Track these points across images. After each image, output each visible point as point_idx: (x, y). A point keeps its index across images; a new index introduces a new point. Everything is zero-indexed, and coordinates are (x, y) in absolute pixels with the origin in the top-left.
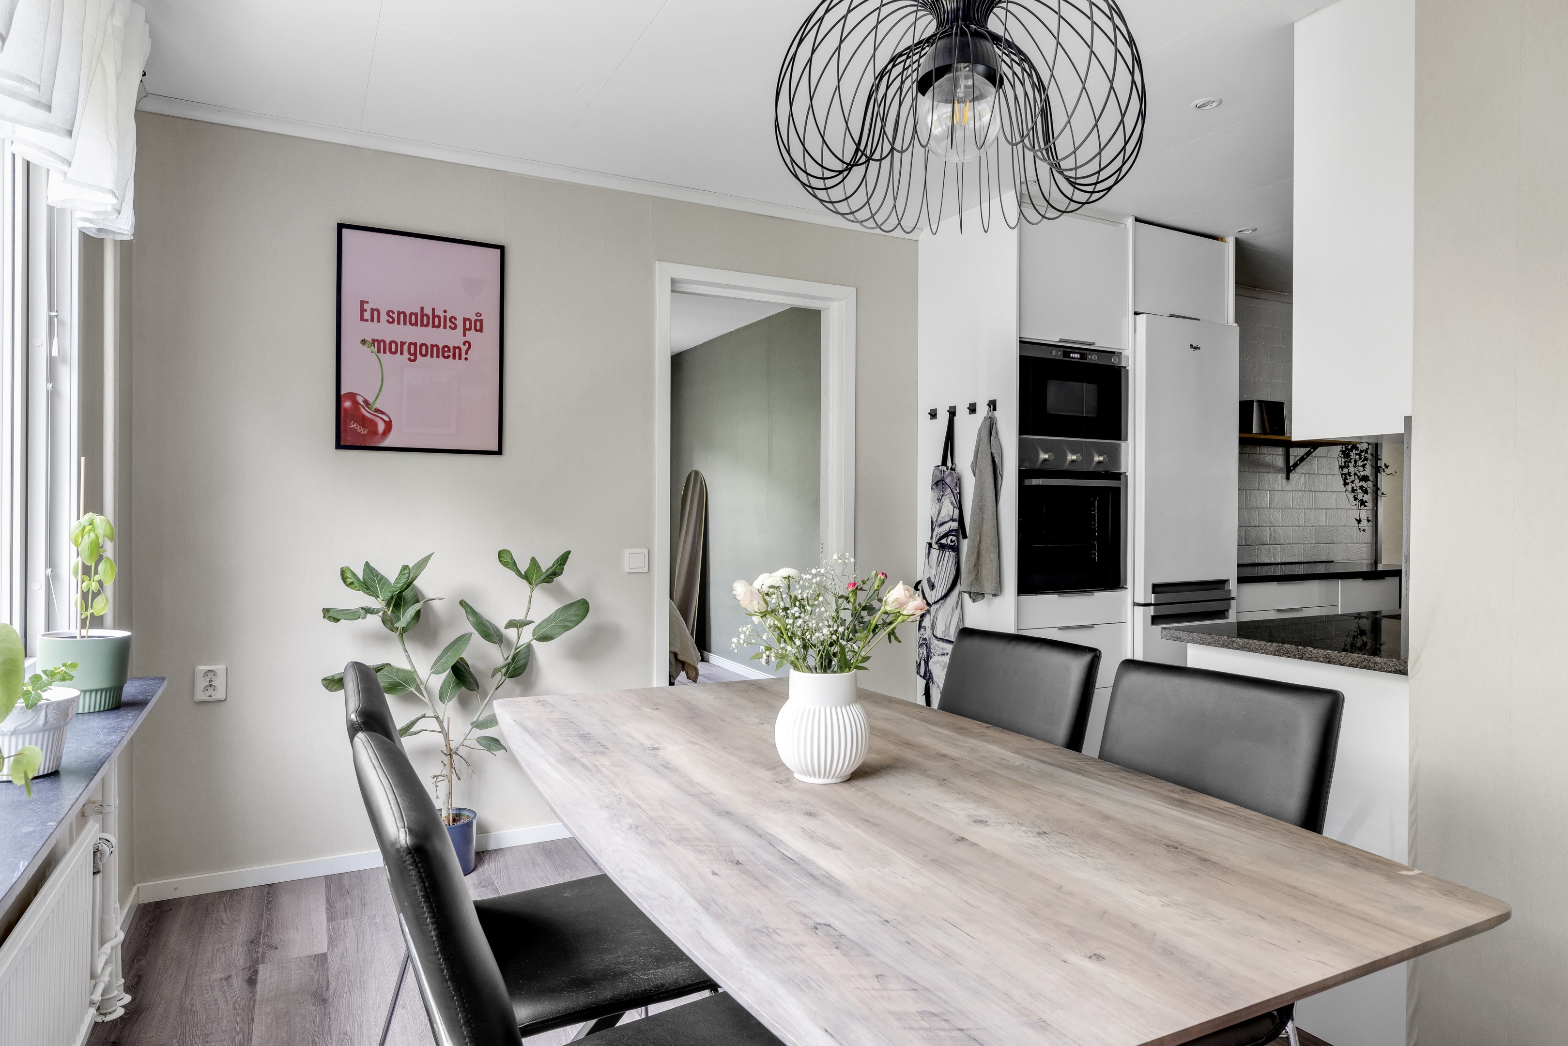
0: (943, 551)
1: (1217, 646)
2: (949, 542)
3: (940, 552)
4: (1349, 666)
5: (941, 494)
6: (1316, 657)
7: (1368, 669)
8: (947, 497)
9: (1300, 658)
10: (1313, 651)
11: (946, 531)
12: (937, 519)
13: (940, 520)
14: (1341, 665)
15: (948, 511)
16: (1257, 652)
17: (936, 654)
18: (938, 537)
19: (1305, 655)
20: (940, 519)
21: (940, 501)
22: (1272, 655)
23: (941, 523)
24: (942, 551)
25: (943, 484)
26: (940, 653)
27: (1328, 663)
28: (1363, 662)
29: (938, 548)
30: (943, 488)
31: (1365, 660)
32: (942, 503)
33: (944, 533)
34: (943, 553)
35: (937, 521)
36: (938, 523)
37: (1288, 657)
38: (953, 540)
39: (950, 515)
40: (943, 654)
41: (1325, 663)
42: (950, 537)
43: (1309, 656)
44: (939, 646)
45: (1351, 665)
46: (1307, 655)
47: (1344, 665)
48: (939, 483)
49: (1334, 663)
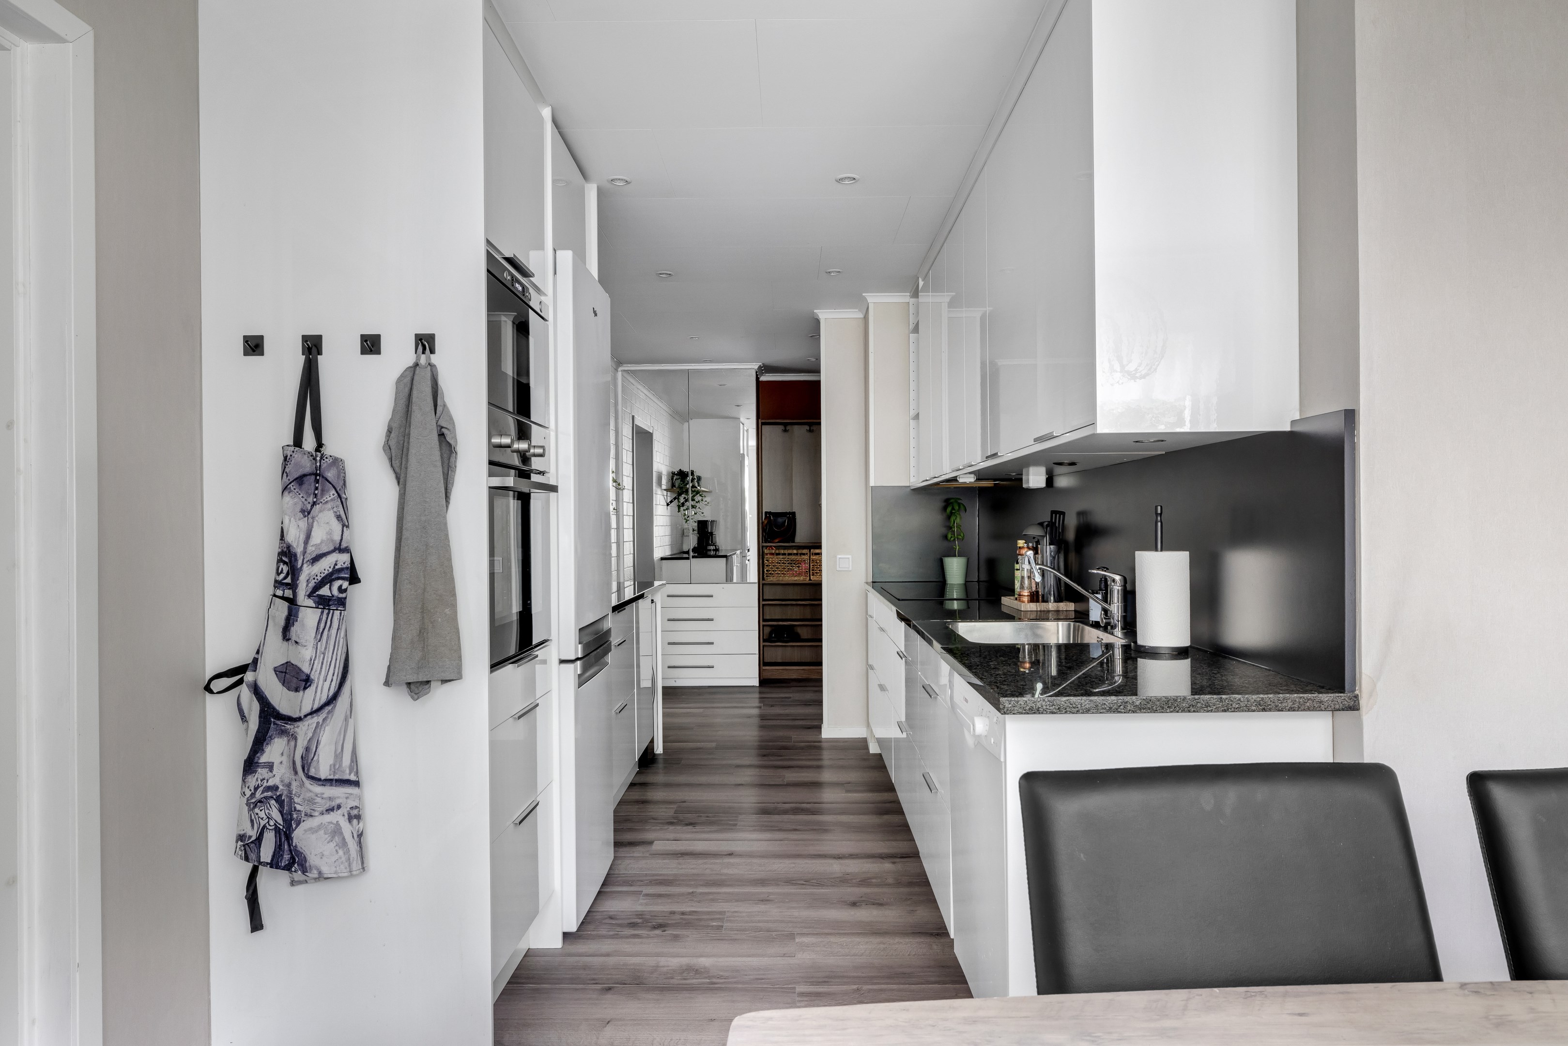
0: (329, 609)
1: (1101, 713)
2: (335, 592)
3: (322, 613)
4: (1289, 710)
5: (311, 499)
6: (1246, 706)
7: (1313, 711)
8: (329, 506)
9: (1225, 711)
10: (1242, 699)
11: (326, 572)
12: (305, 548)
13: (312, 551)
14: (1279, 710)
15: (330, 533)
16: (1162, 712)
17: (316, 814)
18: (312, 584)
19: (1232, 705)
20: (310, 549)
21: (309, 513)
22: (1186, 712)
23: (314, 555)
24: (326, 611)
25: (317, 481)
26: (324, 809)
27: (1262, 711)
28: (1306, 703)
29: (314, 606)
30: (317, 488)
31: (1309, 700)
32: (313, 518)
33: (323, 575)
34: (328, 614)
35: (304, 553)
36: (308, 557)
37: (1208, 711)
38: (343, 588)
39: (332, 541)
40: (330, 810)
41: (1258, 711)
42: (337, 584)
43: (1237, 706)
44: (324, 796)
45: (1292, 709)
46: (1234, 706)
47: (1282, 711)
48: (305, 479)
49: (1270, 710)
